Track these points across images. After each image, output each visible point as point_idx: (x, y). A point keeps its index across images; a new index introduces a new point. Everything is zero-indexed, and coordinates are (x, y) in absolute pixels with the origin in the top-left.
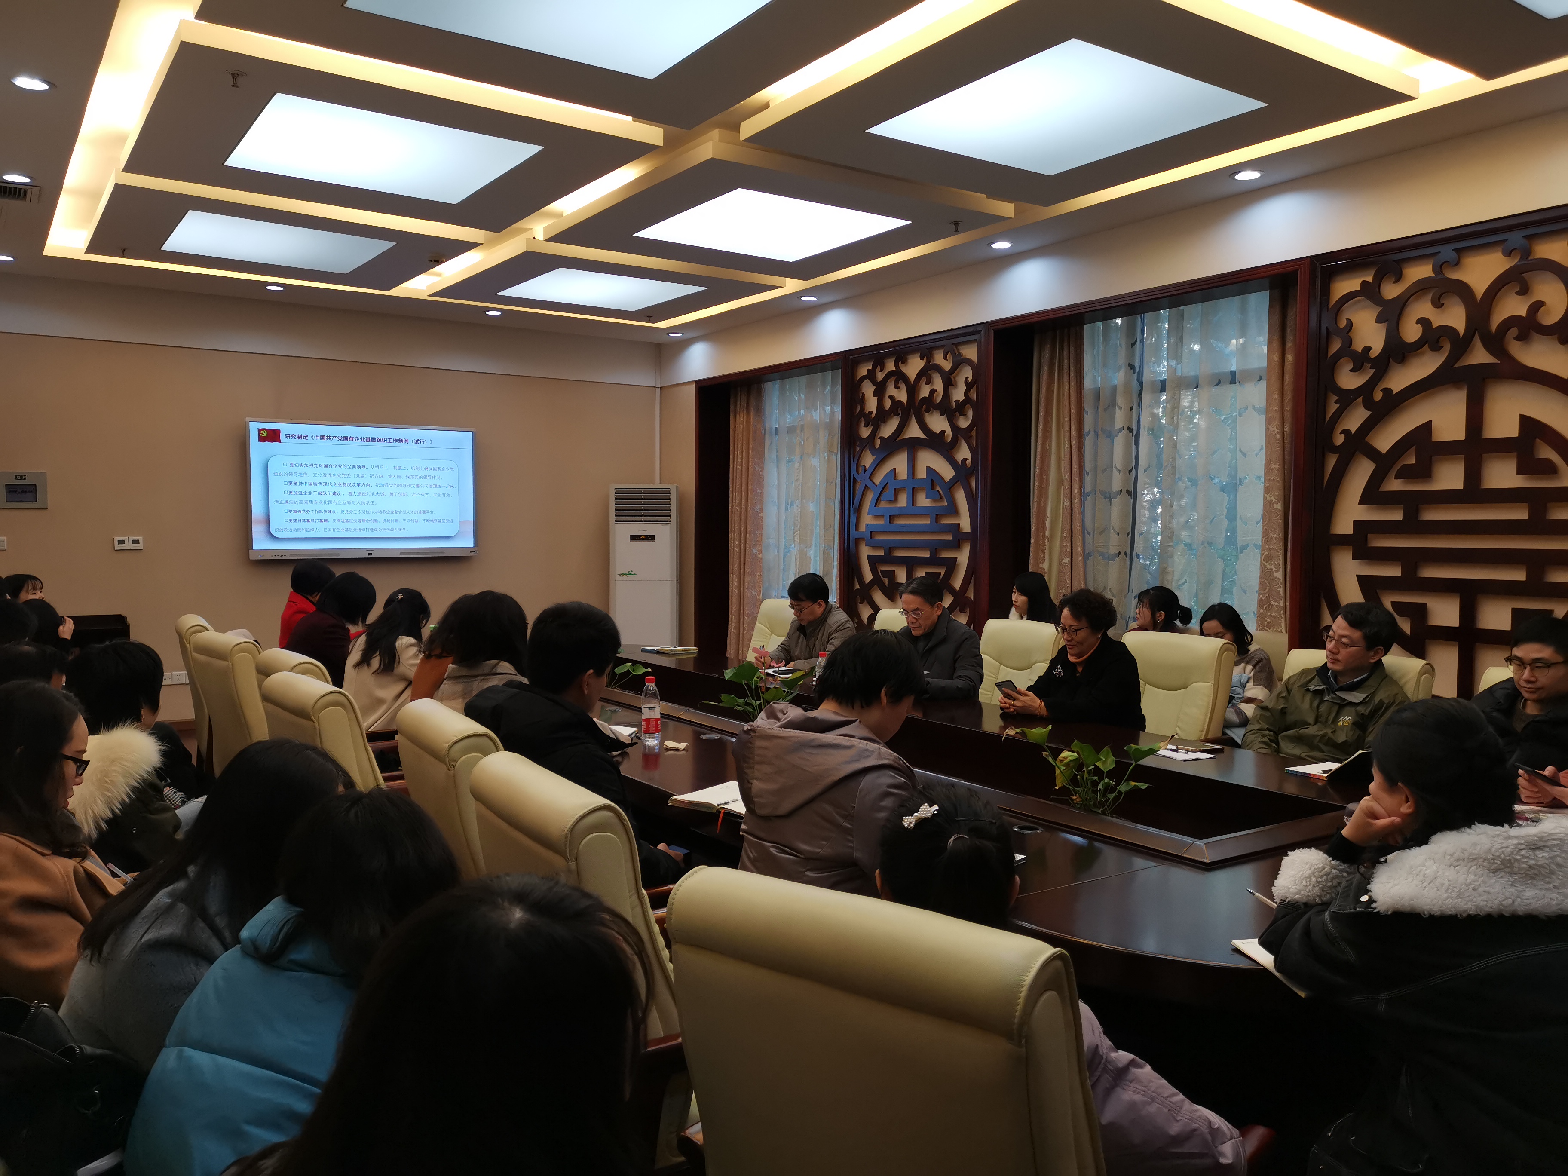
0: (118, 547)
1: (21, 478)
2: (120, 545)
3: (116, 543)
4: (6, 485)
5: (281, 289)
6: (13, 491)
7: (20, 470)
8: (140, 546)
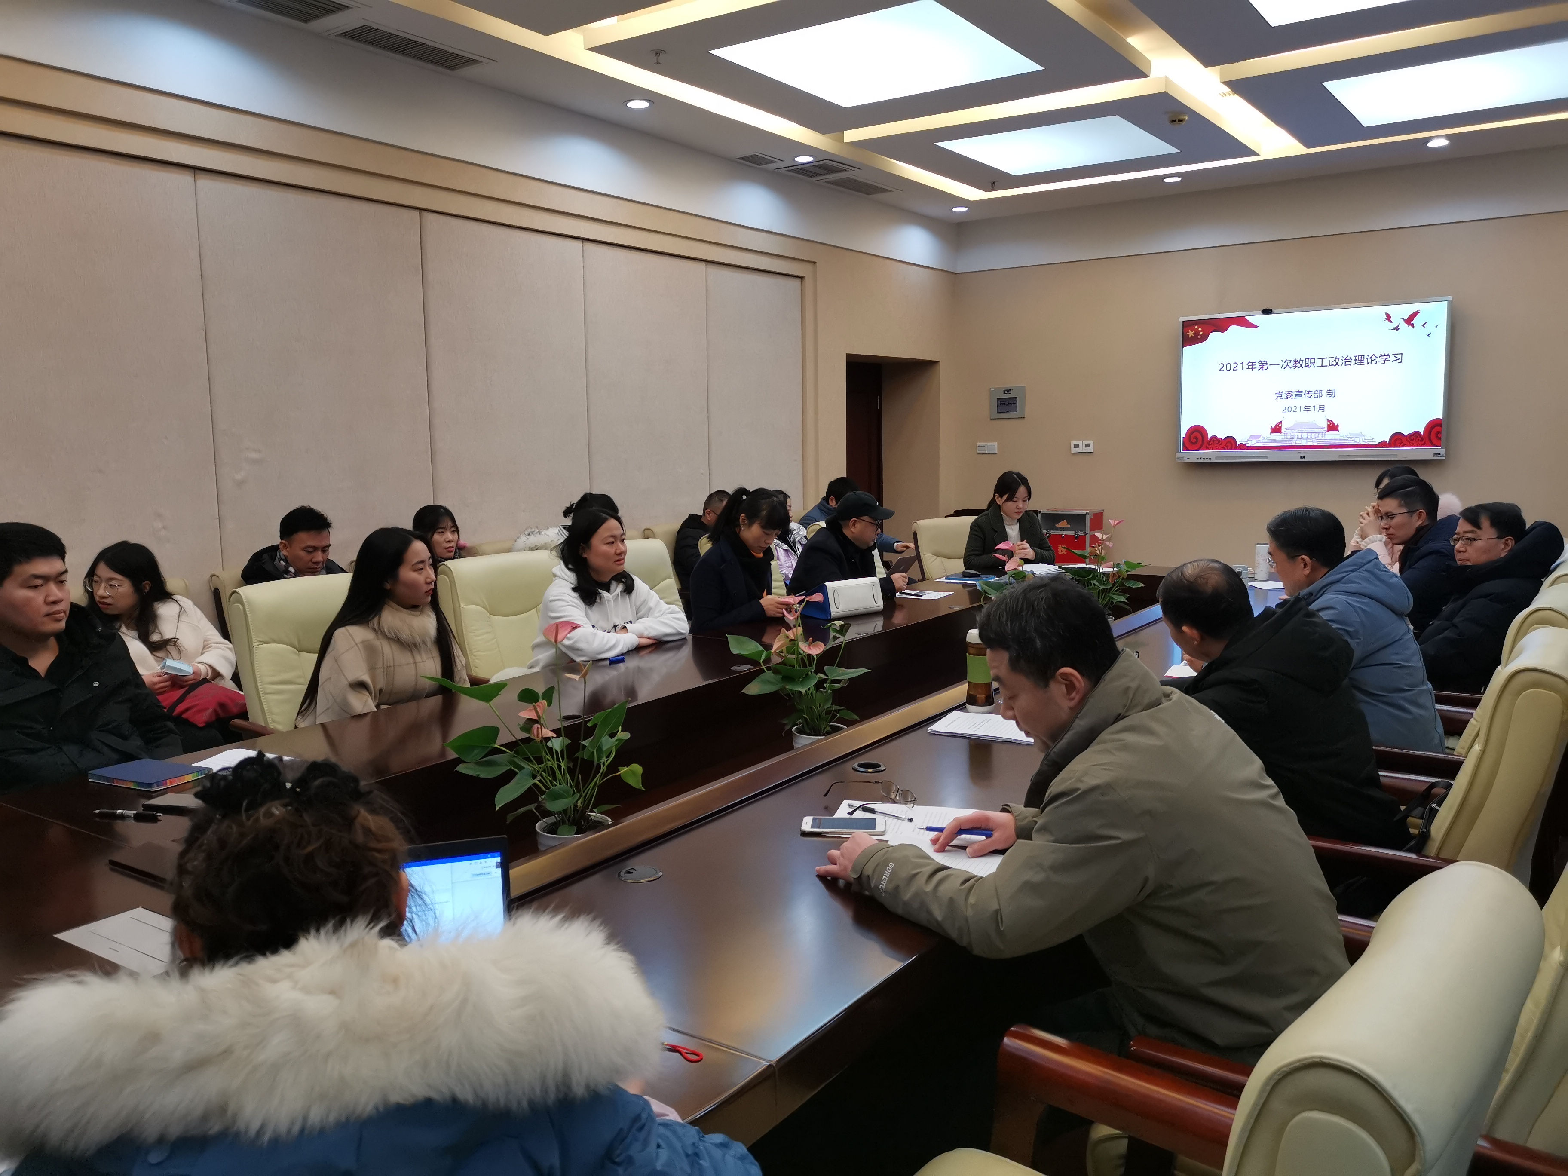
0: (1074, 450)
1: (1008, 393)
2: (1075, 449)
3: (1072, 446)
4: (998, 399)
5: (1179, 179)
6: (1003, 404)
7: (1008, 386)
8: (1091, 450)
